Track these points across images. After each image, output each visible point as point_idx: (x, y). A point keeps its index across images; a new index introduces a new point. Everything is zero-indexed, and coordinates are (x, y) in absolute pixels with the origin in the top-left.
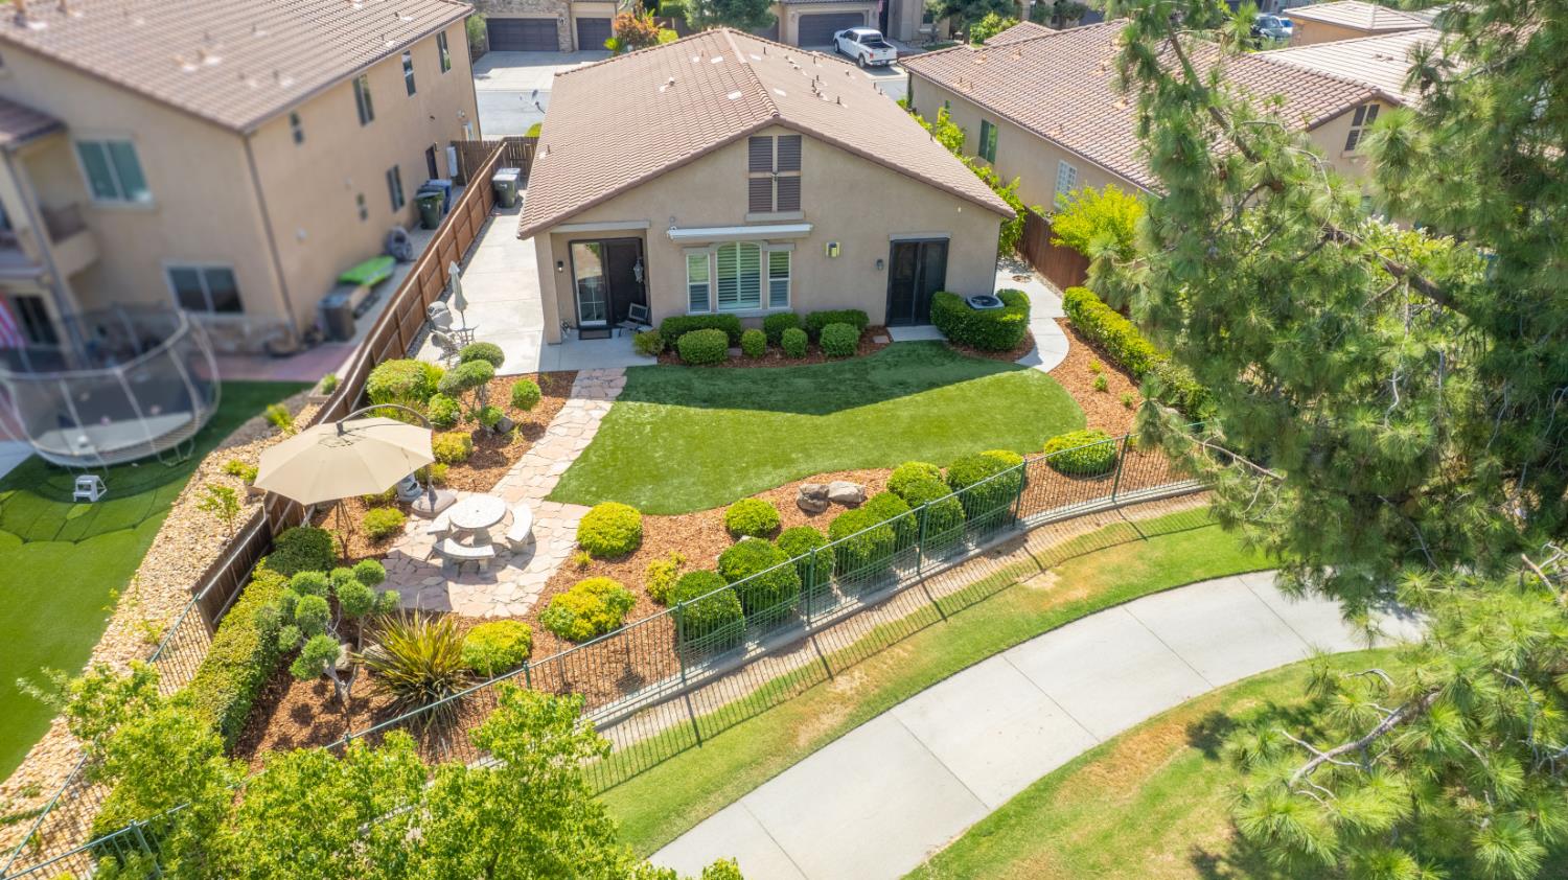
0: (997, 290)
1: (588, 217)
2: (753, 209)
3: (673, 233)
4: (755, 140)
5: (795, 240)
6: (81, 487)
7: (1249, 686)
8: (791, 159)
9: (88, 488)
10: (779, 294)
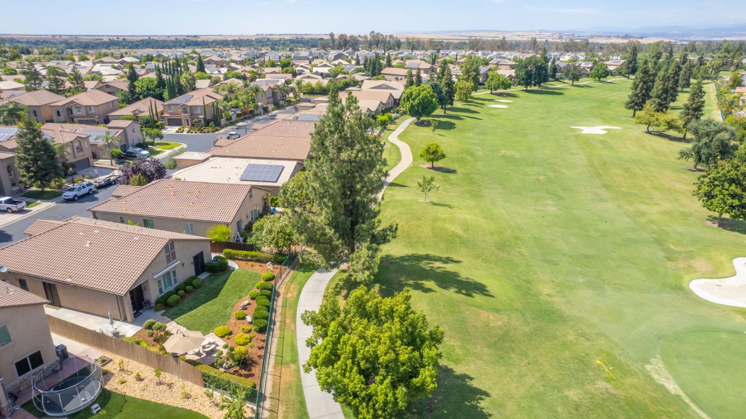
0: (213, 257)
1: (139, 280)
2: (168, 263)
3: (155, 277)
4: (166, 247)
5: (176, 267)
6: (95, 409)
7: (327, 289)
8: (173, 248)
9: (97, 408)
10: (175, 281)
